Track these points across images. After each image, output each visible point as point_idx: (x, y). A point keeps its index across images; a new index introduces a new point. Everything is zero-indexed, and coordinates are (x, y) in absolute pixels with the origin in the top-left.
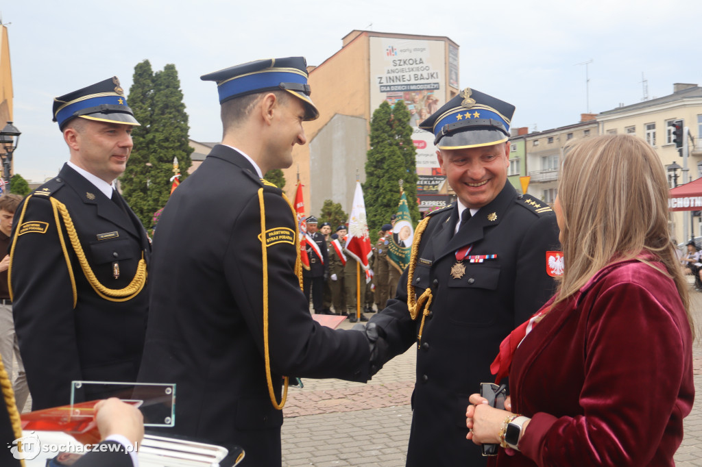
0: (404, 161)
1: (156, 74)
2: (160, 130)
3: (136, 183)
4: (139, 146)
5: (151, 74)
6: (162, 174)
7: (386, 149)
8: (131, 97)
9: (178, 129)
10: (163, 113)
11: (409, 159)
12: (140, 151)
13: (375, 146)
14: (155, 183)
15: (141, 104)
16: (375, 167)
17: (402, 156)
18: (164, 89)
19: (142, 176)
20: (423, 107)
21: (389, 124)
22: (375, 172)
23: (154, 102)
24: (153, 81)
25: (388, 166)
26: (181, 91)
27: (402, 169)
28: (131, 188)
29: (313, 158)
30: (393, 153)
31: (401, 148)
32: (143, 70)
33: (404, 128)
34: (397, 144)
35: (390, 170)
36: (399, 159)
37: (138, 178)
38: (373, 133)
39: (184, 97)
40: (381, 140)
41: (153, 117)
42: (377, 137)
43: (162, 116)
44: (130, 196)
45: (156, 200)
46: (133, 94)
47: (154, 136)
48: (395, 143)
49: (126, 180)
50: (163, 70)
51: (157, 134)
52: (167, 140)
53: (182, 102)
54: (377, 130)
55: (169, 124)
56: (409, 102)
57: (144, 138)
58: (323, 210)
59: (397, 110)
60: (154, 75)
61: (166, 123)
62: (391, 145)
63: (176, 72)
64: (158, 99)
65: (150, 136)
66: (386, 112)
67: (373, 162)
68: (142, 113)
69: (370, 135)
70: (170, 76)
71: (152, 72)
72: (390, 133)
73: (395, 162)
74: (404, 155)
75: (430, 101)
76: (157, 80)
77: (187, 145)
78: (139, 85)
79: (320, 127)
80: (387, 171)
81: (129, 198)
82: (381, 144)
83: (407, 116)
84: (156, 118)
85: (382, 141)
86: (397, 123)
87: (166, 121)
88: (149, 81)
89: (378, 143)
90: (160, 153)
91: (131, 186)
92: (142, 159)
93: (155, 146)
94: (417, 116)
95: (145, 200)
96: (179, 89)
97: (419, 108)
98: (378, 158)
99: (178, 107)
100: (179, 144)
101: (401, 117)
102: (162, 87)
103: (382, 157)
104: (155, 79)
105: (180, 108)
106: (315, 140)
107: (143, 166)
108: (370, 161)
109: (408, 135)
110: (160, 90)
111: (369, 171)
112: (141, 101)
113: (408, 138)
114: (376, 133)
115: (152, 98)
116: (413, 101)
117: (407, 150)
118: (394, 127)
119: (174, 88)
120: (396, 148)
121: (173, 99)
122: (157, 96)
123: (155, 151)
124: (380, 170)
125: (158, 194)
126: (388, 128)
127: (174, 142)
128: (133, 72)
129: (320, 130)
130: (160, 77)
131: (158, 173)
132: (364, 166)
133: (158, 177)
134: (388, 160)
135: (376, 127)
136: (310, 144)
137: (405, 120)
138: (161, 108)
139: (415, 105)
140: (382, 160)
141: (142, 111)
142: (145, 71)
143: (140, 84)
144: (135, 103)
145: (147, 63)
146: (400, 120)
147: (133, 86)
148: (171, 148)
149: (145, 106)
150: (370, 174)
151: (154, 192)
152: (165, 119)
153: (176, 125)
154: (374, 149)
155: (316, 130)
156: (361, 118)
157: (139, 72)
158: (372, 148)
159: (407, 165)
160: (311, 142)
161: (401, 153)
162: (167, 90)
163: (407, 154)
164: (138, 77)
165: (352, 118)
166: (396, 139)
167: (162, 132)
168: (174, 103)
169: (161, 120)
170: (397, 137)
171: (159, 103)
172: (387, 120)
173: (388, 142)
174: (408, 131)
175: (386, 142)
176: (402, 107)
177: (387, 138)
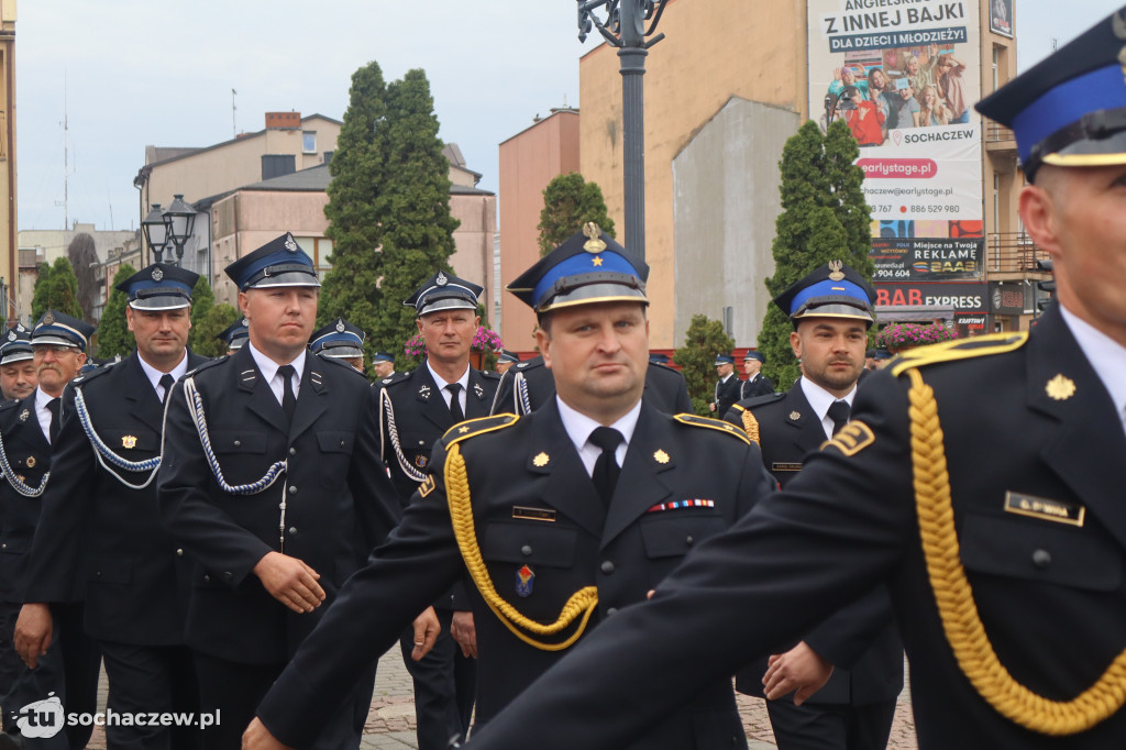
0: (847, 235)
1: (391, 86)
2: (401, 189)
3: (358, 285)
4: (363, 218)
5: (383, 88)
6: (405, 269)
7: (811, 213)
8: (348, 131)
9: (432, 187)
10: (405, 159)
11: (857, 230)
12: (366, 228)
13: (791, 207)
14: (392, 286)
15: (365, 143)
16: (792, 247)
17: (841, 227)
18: (406, 117)
19: (368, 273)
20: (929, 83)
21: (819, 163)
22: (792, 258)
23: (390, 138)
24: (386, 100)
25: (815, 245)
26: (435, 117)
27: (841, 250)
28: (351, 294)
29: (680, 194)
30: (824, 221)
31: (839, 210)
32: (367, 82)
34: (834, 203)
35: (818, 253)
36: (838, 231)
37: (363, 276)
38: (785, 183)
39: (441, 128)
40: (800, 195)
41: (386, 165)
42: (793, 191)
43: (404, 165)
44: (349, 307)
45: (395, 316)
46: (350, 125)
47: (391, 201)
48: (827, 199)
49: (340, 279)
50: (403, 79)
51: (395, 198)
52: (412, 207)
53: (438, 136)
54: (792, 176)
55: (415, 179)
56: (899, 73)
57: (370, 202)
58: (689, 334)
59: (832, 136)
60: (386, 88)
61: (411, 177)
62: (820, 203)
63: (427, 83)
64: (395, 135)
65: (382, 201)
66: (811, 143)
67: (786, 238)
68: (368, 159)
69: (780, 187)
70: (416, 92)
71: (384, 84)
72: (818, 182)
73: (828, 237)
74: (846, 223)
75: (946, 69)
76: (394, 98)
77: (448, 214)
78: (362, 109)
79: (697, 125)
80: (813, 256)
82: (800, 202)
83: (853, 148)
84: (394, 167)
85: (803, 199)
86: (833, 161)
87: (411, 173)
88: (379, 101)
89: (797, 200)
90: (401, 231)
91: (351, 290)
92: (368, 242)
93: (391, 218)
94: (915, 104)
95: (375, 316)
96: (432, 114)
97: (921, 86)
98: (795, 230)
99: (431, 147)
100: (434, 214)
101: (840, 149)
102: (402, 112)
103: (803, 229)
104: (390, 96)
105: (435, 149)
106: (686, 151)
107: (371, 254)
108: (782, 236)
109: (855, 185)
110: (398, 118)
111: (780, 255)
112: (365, 138)
113: (855, 190)
114: (791, 182)
115: (385, 132)
116: (907, 70)
117: (852, 214)
118: (827, 169)
119: (424, 113)
120: (830, 211)
121: (423, 134)
122: (394, 128)
123: (392, 229)
124: (800, 254)
125: (397, 304)
126: (815, 172)
127: (426, 211)
128: (350, 84)
129: (696, 132)
130: (398, 94)
131: (398, 266)
132: (771, 244)
133: (398, 275)
134: (815, 233)
135: (790, 171)
136: (673, 163)
137: (849, 156)
138: (402, 150)
139: (911, 78)
140: (806, 233)
141: (368, 155)
142: (372, 83)
143: (363, 106)
144: (357, 141)
145: (374, 69)
146: (839, 156)
147: (350, 109)
148: (418, 222)
149: (374, 147)
150: (782, 261)
151: (390, 302)
152: (408, 170)
153: (427, 181)
154: (789, 212)
155: (687, 131)
156: (789, 110)
157: (362, 86)
158: (785, 211)
159: (853, 243)
160: (675, 158)
161: (841, 221)
162: (412, 117)
163: (852, 221)
164: (360, 94)
165: (769, 109)
166: (831, 194)
167: (404, 193)
168: (423, 140)
169: (402, 173)
170: (833, 189)
171: (397, 142)
172: (812, 156)
173: (815, 198)
174: (855, 178)
175: (812, 199)
176: (843, 131)
177: (814, 190)
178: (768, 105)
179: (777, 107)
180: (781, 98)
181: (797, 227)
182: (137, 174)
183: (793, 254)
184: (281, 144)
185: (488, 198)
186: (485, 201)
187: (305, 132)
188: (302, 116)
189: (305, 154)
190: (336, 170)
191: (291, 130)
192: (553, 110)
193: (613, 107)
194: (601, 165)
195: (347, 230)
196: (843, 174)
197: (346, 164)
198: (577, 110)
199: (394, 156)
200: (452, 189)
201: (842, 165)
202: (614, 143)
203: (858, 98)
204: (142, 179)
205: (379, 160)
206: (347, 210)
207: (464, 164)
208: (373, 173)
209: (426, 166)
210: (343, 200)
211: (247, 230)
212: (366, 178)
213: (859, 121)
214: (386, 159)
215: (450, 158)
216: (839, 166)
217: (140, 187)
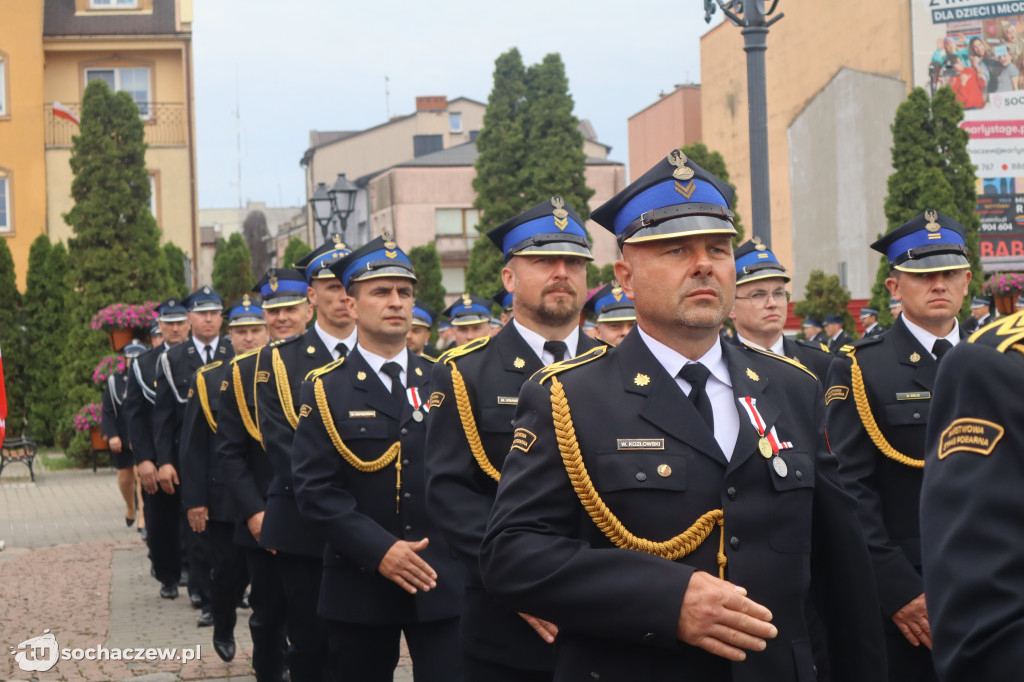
0: (954, 192)
1: (530, 70)
2: (542, 161)
4: (508, 190)
5: (523, 71)
7: (921, 174)
8: (493, 111)
9: (569, 160)
10: (544, 135)
11: (964, 188)
12: (510, 198)
13: (902, 167)
15: (508, 122)
16: (902, 205)
17: (949, 186)
18: (544, 96)
21: (927, 127)
22: (902, 215)
23: (530, 116)
24: (526, 82)
25: (925, 202)
26: (570, 96)
27: (949, 207)
29: (795, 160)
30: (933, 179)
31: (948, 170)
32: (508, 67)
33: (953, 134)
34: (941, 164)
36: (944, 190)
38: (897, 146)
39: (575, 106)
40: (911, 157)
41: (527, 141)
42: (904, 153)
43: (543, 141)
46: (494, 105)
47: (532, 174)
48: (935, 160)
49: (487, 245)
50: (541, 63)
51: (536, 170)
52: (551, 178)
53: (574, 113)
54: (904, 140)
55: (553, 153)
56: (996, 40)
57: (513, 174)
58: (808, 287)
59: (937, 104)
60: (526, 71)
61: (550, 151)
62: (929, 164)
63: (562, 66)
64: (535, 113)
65: (524, 173)
66: (919, 108)
67: (898, 197)
68: (512, 136)
69: (892, 149)
70: (552, 74)
71: (524, 67)
72: (926, 144)
73: (936, 195)
74: (953, 182)
76: (533, 80)
77: (583, 185)
78: (505, 91)
79: (809, 95)
81: (494, 276)
82: (911, 164)
83: (958, 112)
84: (534, 143)
85: (914, 160)
86: (939, 124)
87: (549, 148)
88: (520, 85)
89: (907, 162)
91: (497, 255)
93: (533, 189)
94: (1013, 70)
96: (568, 93)
97: (1018, 52)
98: (906, 189)
99: (568, 123)
100: (571, 184)
101: (945, 115)
102: (540, 93)
103: (914, 188)
104: (529, 78)
105: (571, 125)
106: (800, 120)
108: (893, 195)
109: (961, 146)
110: (537, 97)
111: (891, 212)
112: (508, 117)
113: (960, 151)
114: (903, 146)
115: (525, 111)
116: (1005, 38)
117: (959, 173)
118: (935, 132)
119: (560, 93)
120: (938, 171)
121: (560, 112)
122: (533, 107)
123: (534, 198)
124: (910, 211)
126: (924, 135)
127: (563, 181)
128: (493, 68)
129: (809, 102)
130: (536, 76)
132: (882, 203)
134: (924, 192)
135: (902, 135)
136: (789, 131)
137: (954, 120)
138: (541, 126)
139: (1008, 45)
140: (915, 193)
141: (511, 132)
142: (513, 67)
143: (504, 88)
144: (501, 120)
145: (515, 54)
146: (945, 120)
147: (494, 91)
149: (516, 125)
150: (893, 218)
152: (547, 145)
153: (565, 154)
154: (900, 173)
155: (801, 101)
156: (895, 79)
157: (504, 69)
158: (895, 171)
159: (959, 200)
160: (790, 125)
161: (947, 179)
162: (550, 97)
163: (959, 180)
164: (502, 77)
165: (876, 79)
166: (938, 155)
167: (544, 165)
168: (560, 117)
169: (542, 147)
170: (940, 151)
171: (537, 119)
172: (922, 121)
173: (925, 160)
174: (960, 140)
175: (921, 161)
176: (949, 97)
177: (923, 153)
178: (875, 74)
179: (884, 76)
180: (887, 68)
181: (907, 186)
182: (301, 156)
183: (904, 211)
184: (431, 125)
185: (618, 168)
186: (616, 171)
187: (452, 114)
188: (449, 98)
189: (452, 134)
190: (482, 147)
191: (439, 111)
192: (677, 86)
193: (731, 81)
194: (722, 135)
195: (493, 200)
196: (949, 136)
197: (491, 141)
198: (698, 86)
199: (534, 132)
200: (587, 161)
201: (948, 129)
202: (733, 113)
203: (960, 65)
204: (307, 160)
205: (521, 136)
206: (493, 182)
207: (595, 137)
208: (516, 149)
209: (563, 141)
210: (489, 173)
211: (401, 203)
212: (509, 154)
213: (960, 86)
214: (527, 135)
215: (584, 134)
216: (944, 129)
217: (305, 167)
